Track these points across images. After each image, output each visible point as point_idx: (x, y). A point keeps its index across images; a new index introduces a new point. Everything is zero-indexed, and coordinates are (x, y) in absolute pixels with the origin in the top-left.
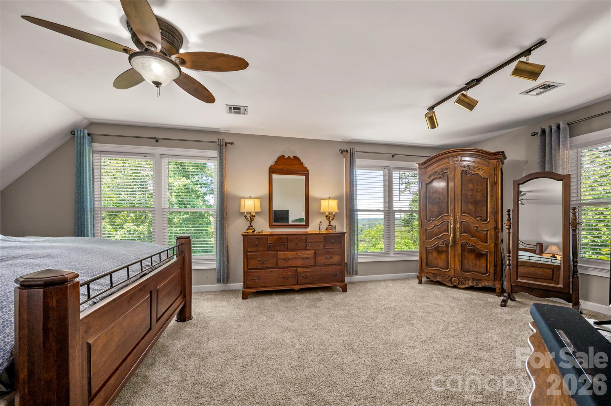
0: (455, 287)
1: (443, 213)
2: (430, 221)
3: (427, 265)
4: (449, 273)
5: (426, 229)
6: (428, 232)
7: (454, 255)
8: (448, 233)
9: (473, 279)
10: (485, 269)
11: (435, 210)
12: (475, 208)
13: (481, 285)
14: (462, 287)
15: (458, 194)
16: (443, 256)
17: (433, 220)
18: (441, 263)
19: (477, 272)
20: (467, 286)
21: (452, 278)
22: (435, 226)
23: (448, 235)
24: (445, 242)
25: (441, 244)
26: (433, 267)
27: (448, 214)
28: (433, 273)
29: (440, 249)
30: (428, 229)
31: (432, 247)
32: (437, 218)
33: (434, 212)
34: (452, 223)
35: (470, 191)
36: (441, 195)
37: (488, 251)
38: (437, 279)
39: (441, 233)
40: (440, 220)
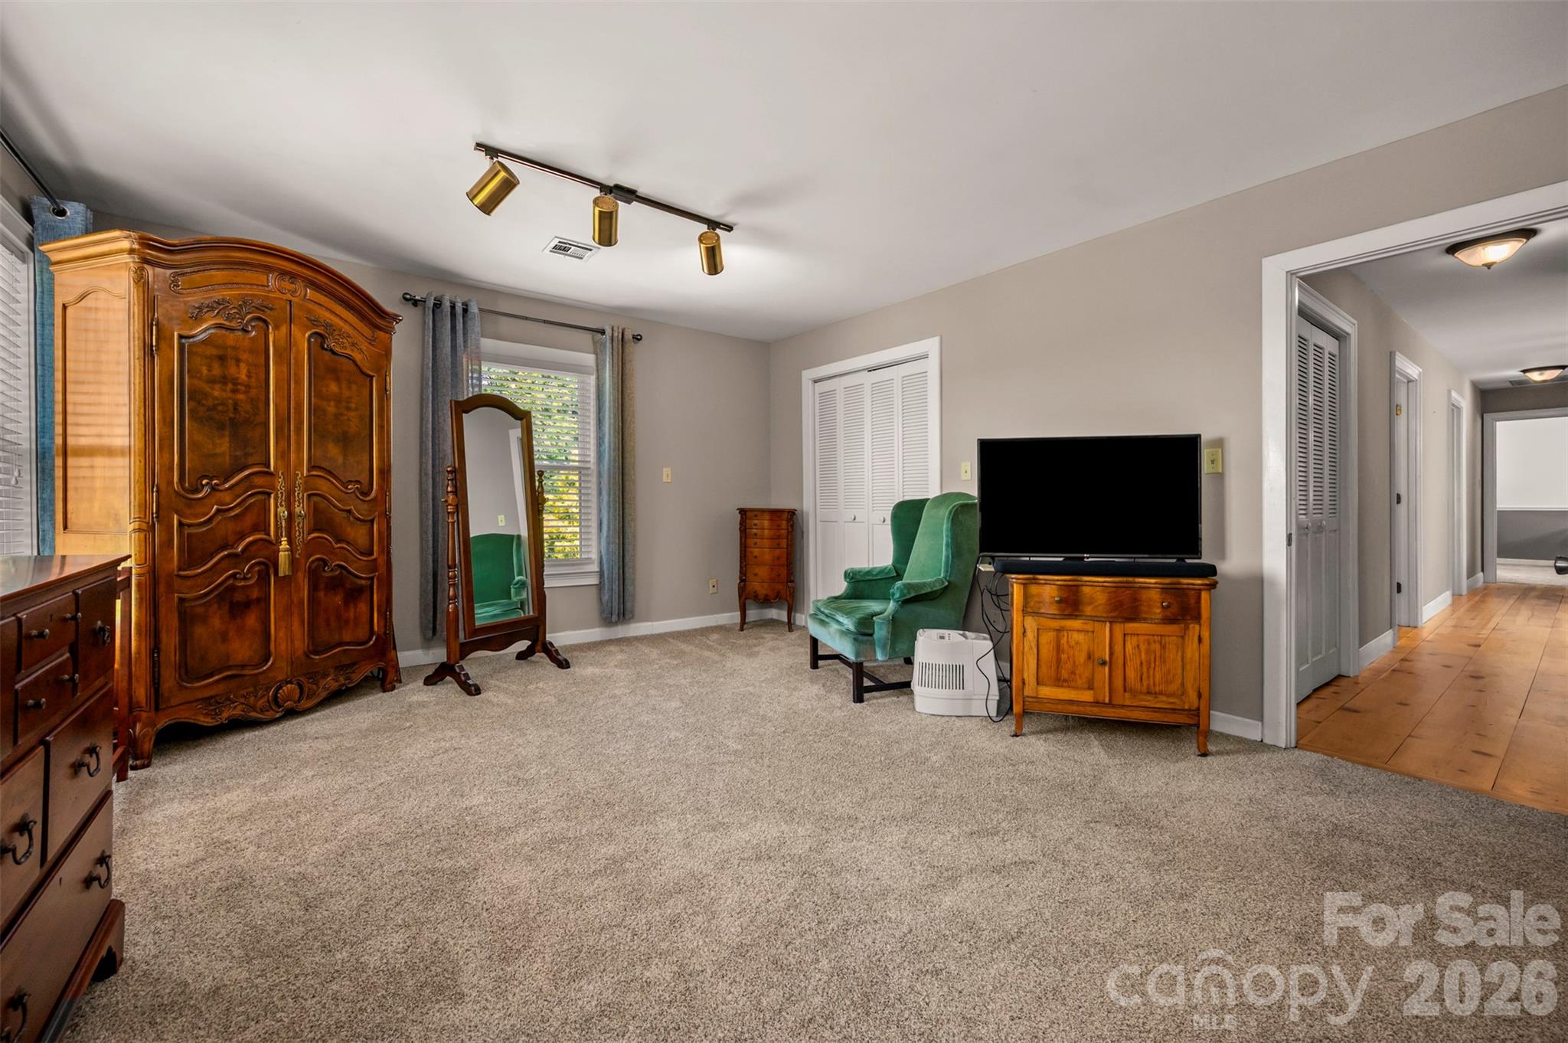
0: (292, 713)
1: (251, 461)
2: (197, 491)
3: (188, 672)
4: (271, 675)
5: (180, 524)
6: (189, 535)
7: (288, 611)
8: (269, 535)
9: (340, 668)
10: (367, 627)
11: (218, 451)
12: (345, 456)
13: (357, 677)
14: (309, 704)
15: (299, 405)
16: (252, 620)
17: (214, 489)
18: (242, 649)
19: (348, 644)
20: (324, 694)
21: (280, 687)
22: (218, 511)
23: (270, 542)
24: (257, 569)
25: (245, 579)
26: (211, 675)
27: (269, 466)
28: (204, 699)
29: (239, 597)
30: (189, 526)
31: (211, 591)
32: (226, 480)
33: (215, 455)
34: (282, 499)
35: (332, 403)
36: (241, 397)
37: (372, 579)
38: (225, 715)
39: (242, 538)
40: (238, 490)
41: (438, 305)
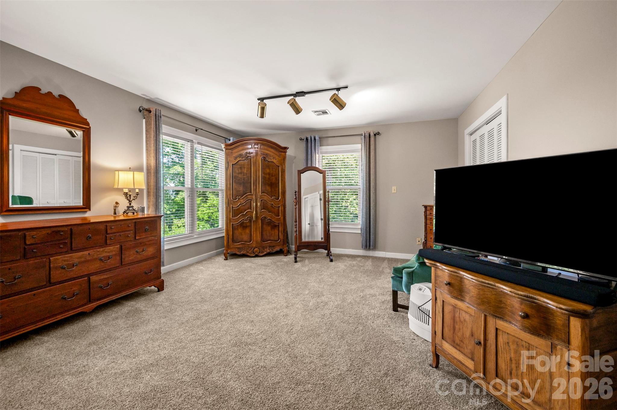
0: (257, 256)
1: (247, 192)
2: (236, 199)
3: (233, 241)
4: (252, 245)
5: (232, 207)
6: (234, 210)
7: (256, 229)
8: (251, 210)
9: (270, 247)
10: (278, 237)
11: (240, 190)
12: (271, 189)
13: (275, 250)
14: (261, 255)
15: (259, 177)
16: (248, 231)
17: (239, 199)
18: (245, 237)
19: (272, 240)
20: (265, 253)
21: (254, 249)
22: (240, 204)
23: (252, 212)
24: (249, 218)
25: (246, 220)
26: (239, 242)
27: (251, 193)
28: (238, 248)
29: (244, 225)
30: (234, 207)
31: (238, 223)
32: (242, 197)
33: (239, 191)
34: (254, 201)
35: (268, 175)
36: (245, 176)
37: (279, 223)
38: (242, 252)
39: (245, 211)
40: (244, 199)
41: (307, 139)
